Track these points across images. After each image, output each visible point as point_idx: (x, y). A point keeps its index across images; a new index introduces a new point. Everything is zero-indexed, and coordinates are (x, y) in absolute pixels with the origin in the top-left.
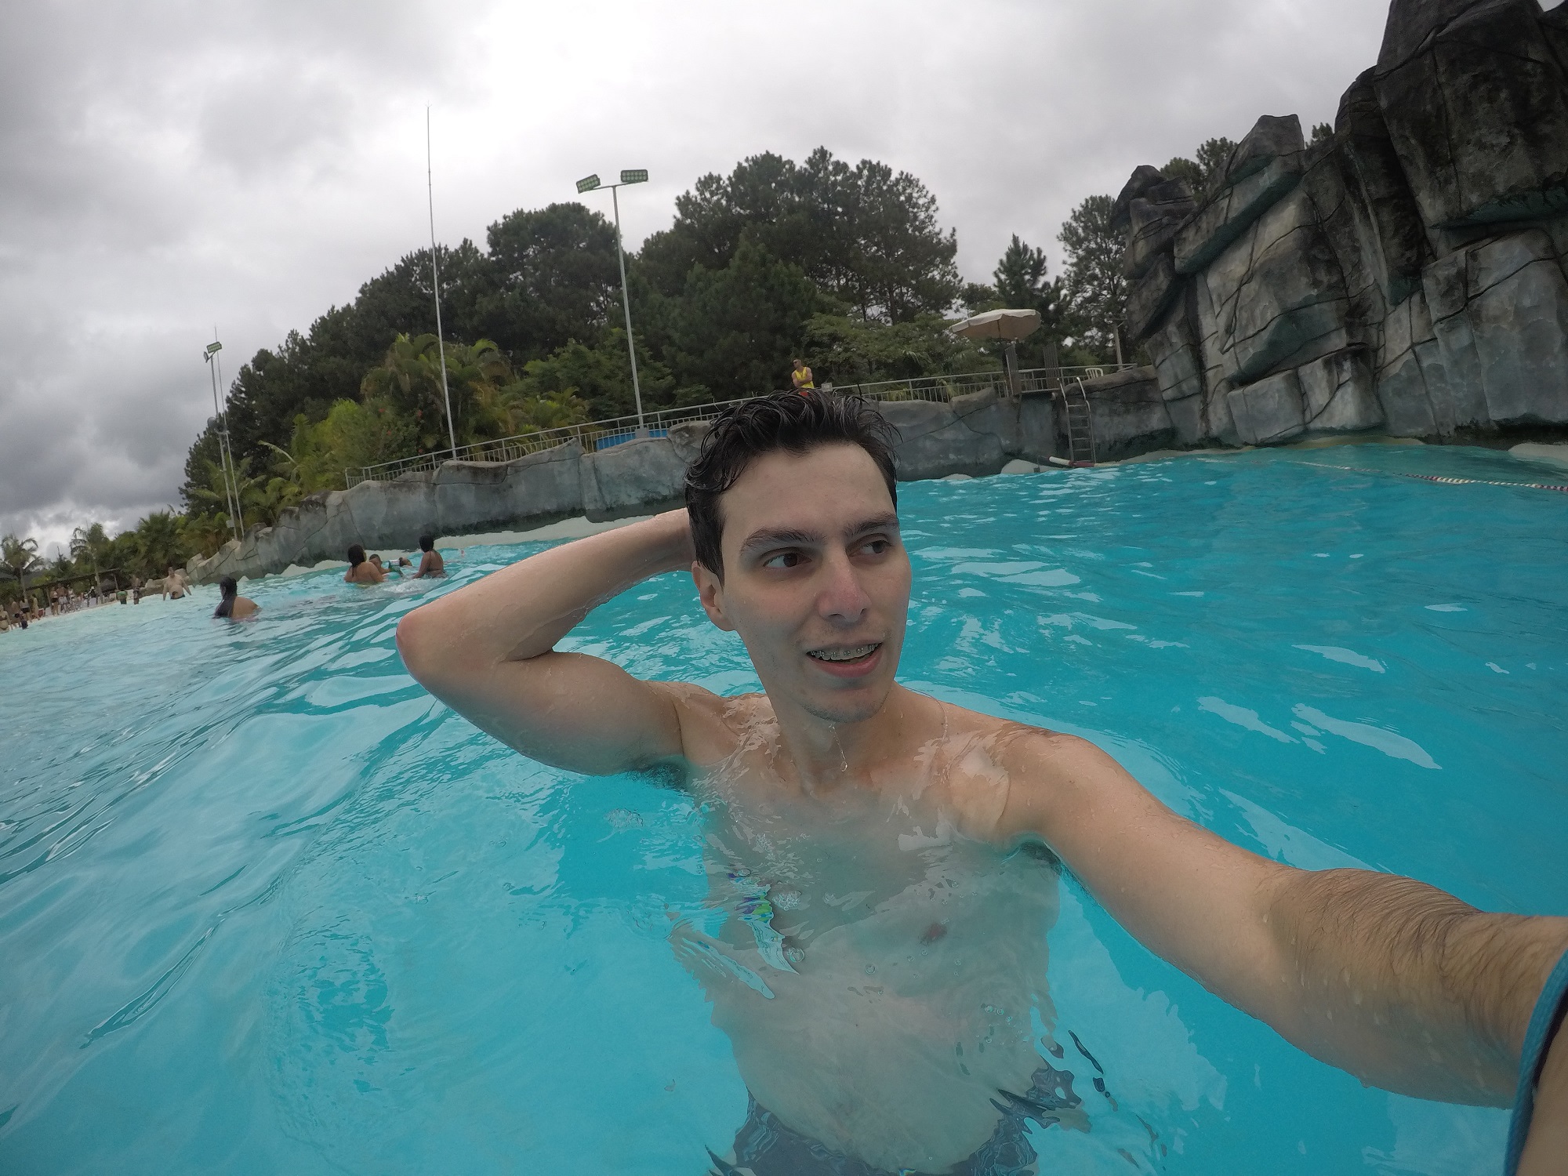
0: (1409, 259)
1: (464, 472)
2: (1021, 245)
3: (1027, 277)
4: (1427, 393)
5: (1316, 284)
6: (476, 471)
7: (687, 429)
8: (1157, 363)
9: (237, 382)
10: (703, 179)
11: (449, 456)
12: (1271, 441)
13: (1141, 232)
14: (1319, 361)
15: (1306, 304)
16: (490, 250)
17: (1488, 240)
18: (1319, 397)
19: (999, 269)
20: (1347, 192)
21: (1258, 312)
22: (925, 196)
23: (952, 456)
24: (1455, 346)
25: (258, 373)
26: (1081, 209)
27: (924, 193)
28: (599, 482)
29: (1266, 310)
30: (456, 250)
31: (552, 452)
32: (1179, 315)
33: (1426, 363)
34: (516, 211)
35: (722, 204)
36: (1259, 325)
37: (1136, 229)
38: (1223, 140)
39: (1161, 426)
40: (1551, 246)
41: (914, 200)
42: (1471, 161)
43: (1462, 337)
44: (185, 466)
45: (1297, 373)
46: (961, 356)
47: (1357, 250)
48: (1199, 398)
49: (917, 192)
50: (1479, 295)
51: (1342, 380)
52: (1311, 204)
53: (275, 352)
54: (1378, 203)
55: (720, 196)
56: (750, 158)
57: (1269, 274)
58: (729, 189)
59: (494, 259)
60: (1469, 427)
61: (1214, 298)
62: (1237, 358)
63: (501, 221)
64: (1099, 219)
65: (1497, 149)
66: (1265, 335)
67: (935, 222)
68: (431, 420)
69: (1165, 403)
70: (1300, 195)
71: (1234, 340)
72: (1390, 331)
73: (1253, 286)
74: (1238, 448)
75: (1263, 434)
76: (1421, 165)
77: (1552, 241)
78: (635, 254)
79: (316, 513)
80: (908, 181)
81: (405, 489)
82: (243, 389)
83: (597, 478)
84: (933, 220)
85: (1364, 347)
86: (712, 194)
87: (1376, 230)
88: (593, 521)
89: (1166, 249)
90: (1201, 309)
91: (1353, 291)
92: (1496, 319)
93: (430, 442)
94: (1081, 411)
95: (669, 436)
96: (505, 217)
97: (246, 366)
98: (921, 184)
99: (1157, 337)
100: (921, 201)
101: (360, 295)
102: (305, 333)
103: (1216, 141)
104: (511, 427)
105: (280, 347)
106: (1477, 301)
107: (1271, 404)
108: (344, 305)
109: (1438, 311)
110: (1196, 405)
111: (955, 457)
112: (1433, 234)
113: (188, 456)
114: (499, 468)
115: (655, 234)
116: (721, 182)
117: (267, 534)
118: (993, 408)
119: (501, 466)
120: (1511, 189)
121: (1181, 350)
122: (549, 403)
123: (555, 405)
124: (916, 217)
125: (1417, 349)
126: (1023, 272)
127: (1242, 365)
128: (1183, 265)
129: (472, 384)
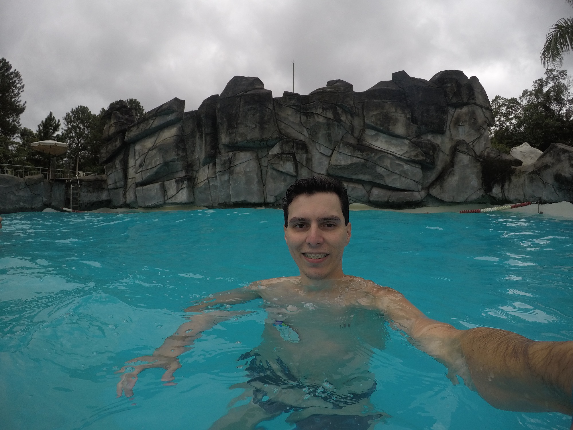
0: (212, 153)
2: (53, 116)
3: (51, 131)
4: (210, 193)
5: (178, 155)
8: (108, 174)
12: (151, 206)
13: (114, 124)
14: (174, 180)
15: (173, 161)
17: (239, 151)
18: (172, 192)
19: (41, 124)
20: (196, 128)
21: (153, 161)
22: (20, 84)
23: (21, 204)
24: (223, 180)
26: (75, 109)
27: (21, 82)
29: (157, 161)
32: (121, 157)
33: (211, 184)
36: (153, 165)
37: (112, 122)
38: (136, 100)
39: (106, 198)
40: (257, 156)
41: (16, 84)
42: (241, 129)
43: (226, 177)
45: (164, 183)
46: (17, 159)
47: (194, 147)
48: (123, 189)
49: (18, 81)
50: (234, 166)
51: (182, 187)
52: (182, 129)
54: (207, 134)
57: (162, 149)
60: (223, 203)
61: (137, 153)
62: (142, 176)
64: (81, 115)
65: (251, 128)
66: (155, 169)
67: (20, 96)
69: (109, 190)
70: (179, 125)
71: (142, 169)
72: (200, 173)
73: (154, 152)
74: (136, 208)
75: (148, 204)
76: (225, 126)
77: (258, 154)
80: (17, 75)
84: (19, 95)
85: (191, 177)
87: (204, 142)
89: (123, 132)
90: (130, 156)
91: (189, 159)
92: (238, 173)
94: (76, 189)
98: (21, 78)
99: (111, 164)
100: (18, 85)
103: (133, 99)
106: (233, 168)
107: (153, 193)
109: (219, 169)
110: (121, 191)
111: (23, 204)
112: (221, 146)
118: (42, 183)
120: (251, 139)
121: (119, 171)
124: (13, 92)
125: (209, 179)
126: (50, 128)
127: (144, 178)
128: (128, 139)
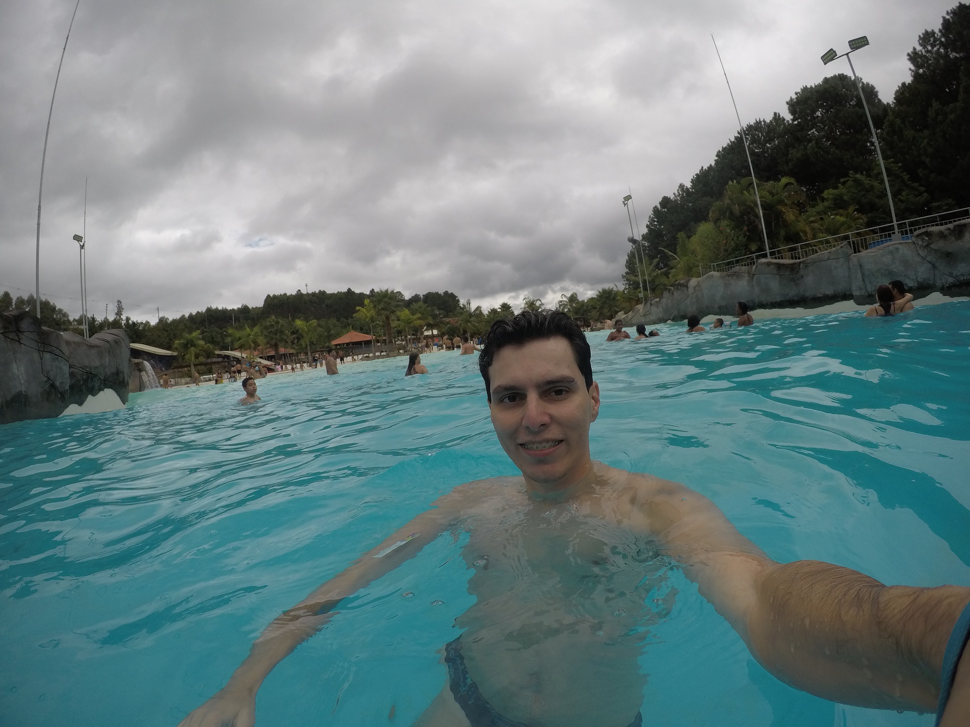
1: (772, 267)
6: (779, 266)
7: (927, 234)
9: (652, 216)
10: (922, 36)
11: (765, 256)
16: (792, 117)
25: (664, 210)
28: (863, 275)
30: (770, 121)
31: (830, 252)
34: (802, 88)
35: (941, 52)
44: (625, 263)
53: (672, 197)
55: (938, 47)
56: (949, 11)
58: (943, 39)
59: (796, 122)
63: (794, 97)
68: (754, 234)
78: (891, 103)
79: (682, 291)
81: (735, 278)
82: (656, 220)
83: (861, 272)
86: (933, 46)
88: (859, 304)
93: (754, 247)
95: (914, 239)
96: (796, 94)
97: (656, 207)
101: (717, 158)
102: (688, 185)
104: (810, 236)
105: (674, 194)
108: (709, 165)
113: (627, 258)
114: (794, 264)
115: (900, 85)
116: (936, 35)
117: (656, 302)
119: (796, 263)
122: (838, 217)
123: (842, 219)
129: (780, 207)
